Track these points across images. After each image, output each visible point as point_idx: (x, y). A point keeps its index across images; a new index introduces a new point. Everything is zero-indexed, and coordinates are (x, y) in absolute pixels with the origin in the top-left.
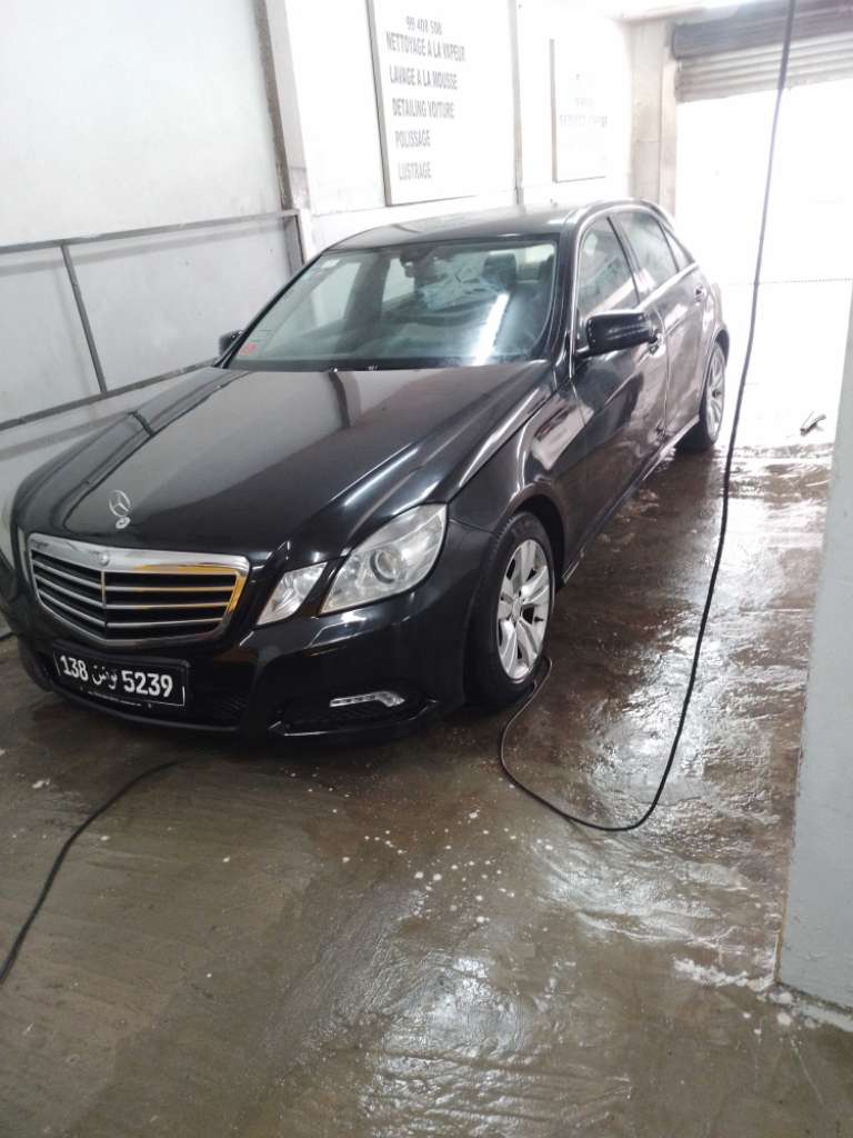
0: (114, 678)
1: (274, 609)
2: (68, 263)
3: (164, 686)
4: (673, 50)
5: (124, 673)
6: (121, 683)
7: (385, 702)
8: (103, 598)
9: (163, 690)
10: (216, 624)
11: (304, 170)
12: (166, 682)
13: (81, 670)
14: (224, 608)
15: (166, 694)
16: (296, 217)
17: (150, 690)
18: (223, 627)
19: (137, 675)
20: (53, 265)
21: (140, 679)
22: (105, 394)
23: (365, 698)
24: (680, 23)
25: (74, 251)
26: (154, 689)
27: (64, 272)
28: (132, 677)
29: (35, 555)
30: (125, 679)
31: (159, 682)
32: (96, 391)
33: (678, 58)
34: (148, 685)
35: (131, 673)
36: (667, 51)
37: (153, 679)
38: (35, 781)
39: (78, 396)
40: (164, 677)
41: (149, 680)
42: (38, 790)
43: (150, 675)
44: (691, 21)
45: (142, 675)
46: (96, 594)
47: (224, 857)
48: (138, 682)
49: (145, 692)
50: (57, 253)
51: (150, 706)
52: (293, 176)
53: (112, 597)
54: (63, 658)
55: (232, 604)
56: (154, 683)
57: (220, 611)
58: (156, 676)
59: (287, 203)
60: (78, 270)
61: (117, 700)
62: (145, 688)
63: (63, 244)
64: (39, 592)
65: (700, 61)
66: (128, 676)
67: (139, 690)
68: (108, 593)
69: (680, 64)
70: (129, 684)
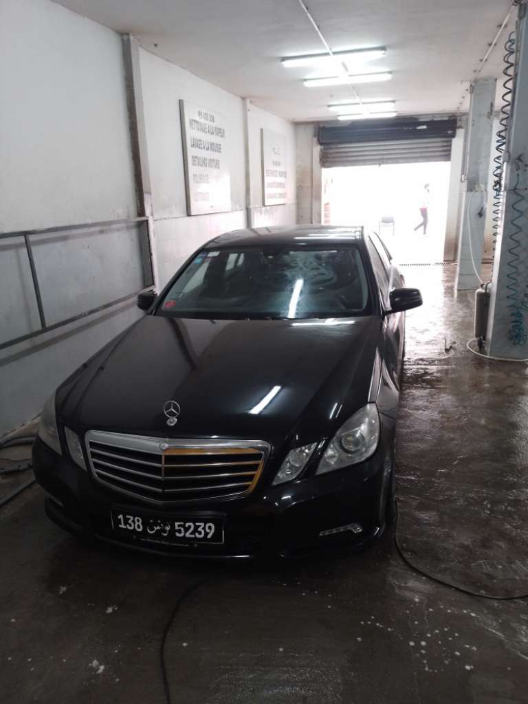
0: (168, 528)
1: (283, 474)
2: (28, 245)
3: (208, 531)
4: (319, 140)
5: (177, 524)
6: (173, 530)
7: (353, 530)
8: (163, 473)
9: (206, 534)
10: (247, 487)
11: (150, 193)
12: (210, 528)
13: (137, 523)
14: (253, 476)
15: (209, 536)
16: (147, 221)
17: (197, 535)
18: (251, 489)
19: (187, 525)
20: (17, 247)
21: (190, 527)
22: (45, 329)
23: (342, 529)
24: (321, 126)
25: (32, 238)
26: (200, 533)
27: (25, 250)
28: (183, 526)
29: (93, 445)
30: (177, 528)
31: (204, 528)
32: (38, 327)
33: (321, 144)
34: (196, 530)
35: (182, 523)
36: (315, 139)
37: (199, 526)
38: (106, 608)
40: (208, 525)
41: (196, 528)
42: (110, 613)
43: (197, 524)
44: (327, 126)
45: (191, 524)
46: (157, 471)
47: (279, 648)
48: (187, 529)
49: (192, 536)
50: (22, 239)
51: (196, 545)
52: (146, 196)
53: (169, 472)
54: (121, 517)
55: (258, 474)
56: (200, 529)
57: (251, 478)
58: (202, 525)
59: (141, 212)
60: (34, 249)
61: (168, 543)
62: (192, 533)
63: (25, 234)
64: (94, 470)
65: (333, 146)
66: (179, 526)
67: (188, 535)
68: (166, 469)
69: (322, 147)
70: (180, 531)
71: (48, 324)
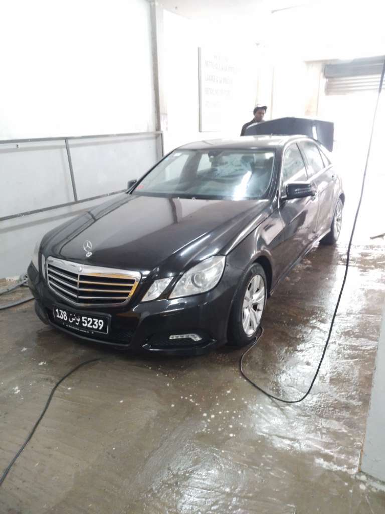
0: (79, 320)
1: (149, 295)
2: (67, 146)
3: (100, 324)
4: (325, 74)
5: (83, 318)
6: (81, 322)
7: (193, 339)
8: (78, 286)
9: (99, 327)
10: (124, 300)
11: (167, 115)
12: (101, 323)
13: (64, 315)
14: (129, 293)
15: (100, 328)
16: (162, 134)
17: (94, 326)
18: (127, 301)
19: (89, 319)
20: (61, 147)
21: (90, 321)
22: (76, 202)
23: (185, 336)
24: (328, 63)
25: (70, 142)
26: (95, 325)
27: (65, 150)
28: (87, 320)
29: (50, 266)
30: (83, 321)
31: (98, 323)
32: (73, 200)
33: (327, 77)
34: (93, 324)
35: (86, 318)
36: (322, 74)
37: (95, 321)
38: (40, 362)
39: (65, 202)
40: (100, 321)
41: (94, 322)
42: (41, 366)
43: (94, 320)
44: (333, 63)
45: (91, 319)
46: (75, 283)
47: (120, 400)
48: (88, 322)
49: (91, 327)
50: (63, 142)
51: (93, 333)
52: (162, 117)
53: (82, 285)
54: (57, 310)
55: (132, 292)
56: (95, 323)
57: (127, 294)
58: (97, 320)
59: (158, 128)
60: (71, 149)
61: (78, 329)
62: (92, 325)
63: (66, 139)
64: (49, 281)
65: (337, 79)
66: (84, 319)
67: (89, 326)
68: (80, 283)
69: (328, 80)
70: (84, 323)
71: (79, 199)
